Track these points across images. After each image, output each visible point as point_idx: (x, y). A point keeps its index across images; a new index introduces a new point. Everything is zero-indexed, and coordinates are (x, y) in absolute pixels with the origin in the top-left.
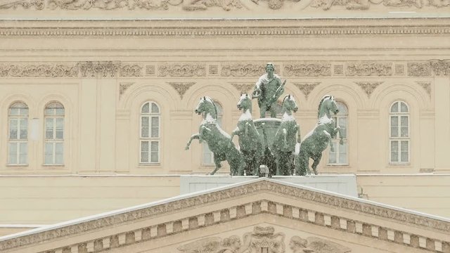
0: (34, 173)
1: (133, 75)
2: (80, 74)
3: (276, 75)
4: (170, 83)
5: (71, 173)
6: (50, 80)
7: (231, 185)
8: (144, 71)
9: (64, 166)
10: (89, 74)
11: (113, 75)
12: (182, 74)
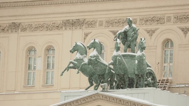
0: (37, 91)
1: (92, 27)
2: (64, 28)
4: (111, 31)
5: (57, 90)
6: (49, 32)
8: (97, 25)
9: (53, 85)
10: (68, 28)
11: (81, 27)
12: (118, 24)
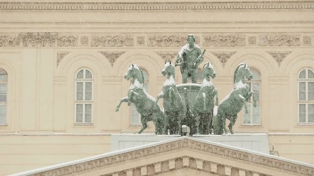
1: (69, 45)
2: (21, 44)
3: (196, 46)
4: (102, 52)
5: (14, 132)
7: (157, 143)
8: (79, 42)
9: (7, 126)
10: (30, 44)
11: (51, 45)
12: (113, 44)
